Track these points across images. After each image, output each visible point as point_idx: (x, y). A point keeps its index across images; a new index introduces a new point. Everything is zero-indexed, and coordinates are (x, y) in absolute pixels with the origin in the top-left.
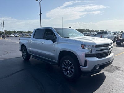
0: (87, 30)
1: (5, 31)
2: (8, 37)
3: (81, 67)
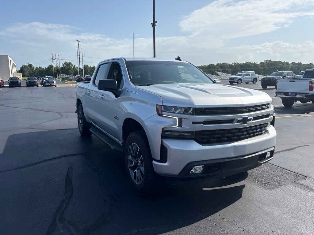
0: (293, 63)
1: (86, 67)
3: (154, 162)
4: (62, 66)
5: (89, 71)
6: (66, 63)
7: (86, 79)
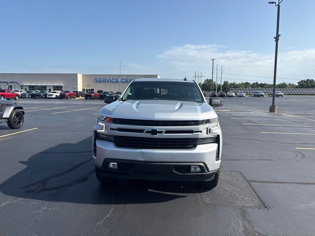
1: (226, 83)
2: (222, 96)
4: (204, 83)
5: (228, 87)
6: (208, 79)
7: (219, 95)
